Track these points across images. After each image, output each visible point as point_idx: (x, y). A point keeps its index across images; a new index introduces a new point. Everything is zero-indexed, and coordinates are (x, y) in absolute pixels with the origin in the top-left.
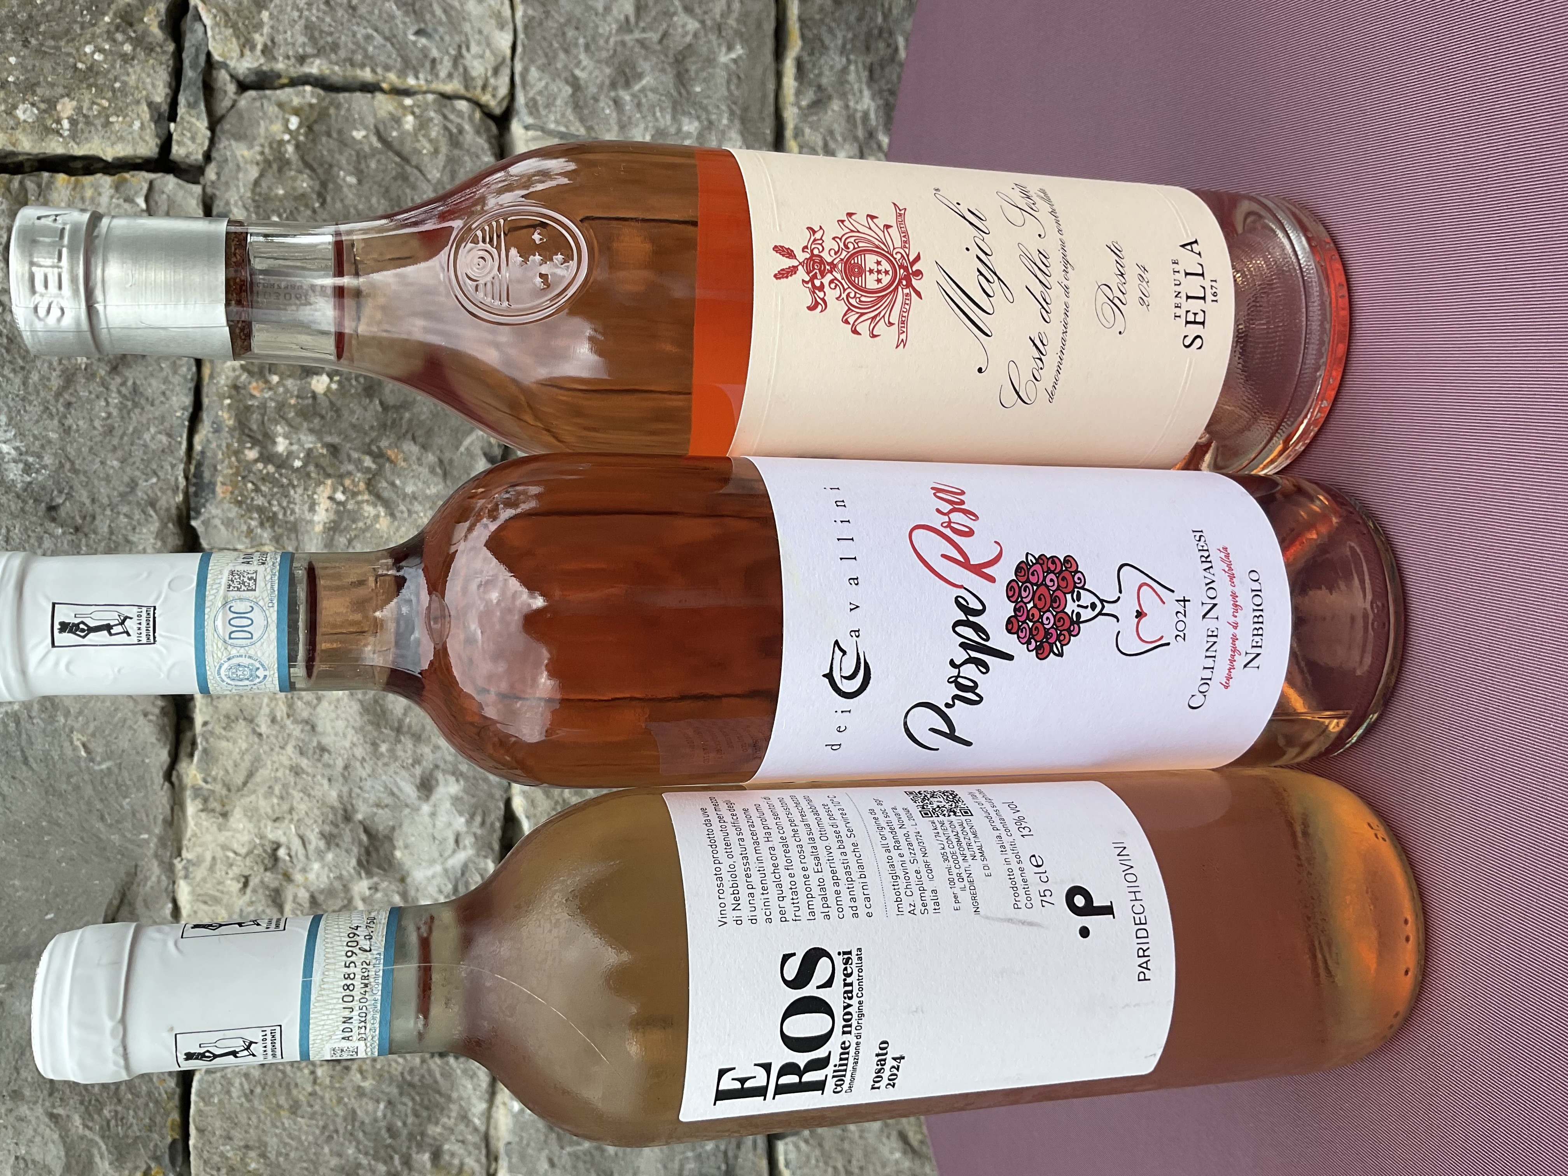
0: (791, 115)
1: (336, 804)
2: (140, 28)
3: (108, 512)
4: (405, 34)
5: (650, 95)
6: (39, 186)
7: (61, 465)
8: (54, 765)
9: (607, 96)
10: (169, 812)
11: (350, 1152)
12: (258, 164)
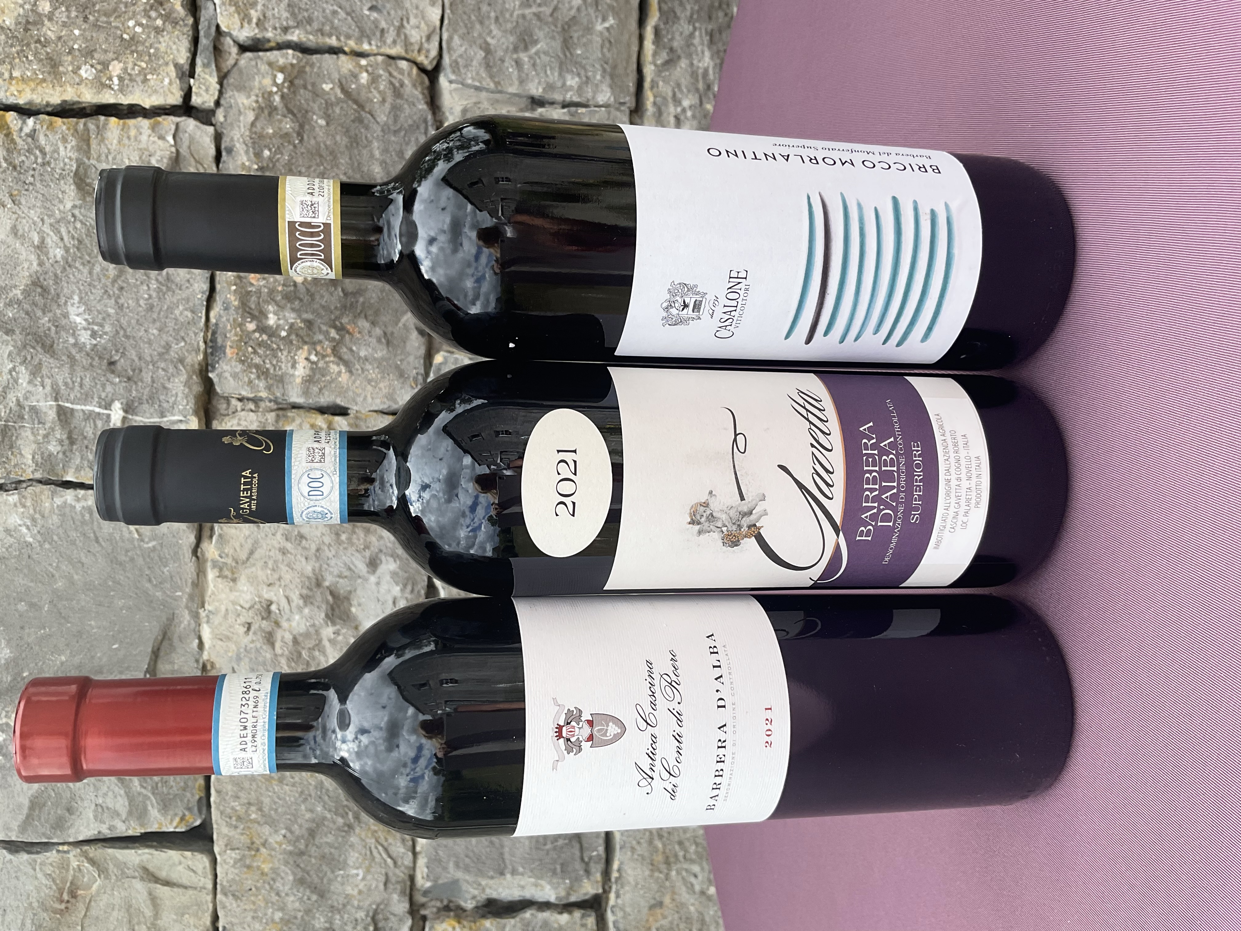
0: (649, 71)
1: (311, 575)
2: (167, 6)
3: (151, 367)
4: (361, 9)
5: (542, 56)
6: (98, 127)
7: (117, 332)
8: (116, 543)
9: (511, 58)
10: (196, 577)
11: (319, 809)
12: (254, 110)
